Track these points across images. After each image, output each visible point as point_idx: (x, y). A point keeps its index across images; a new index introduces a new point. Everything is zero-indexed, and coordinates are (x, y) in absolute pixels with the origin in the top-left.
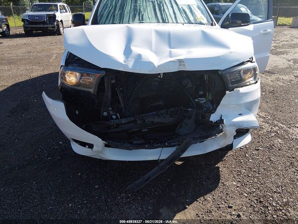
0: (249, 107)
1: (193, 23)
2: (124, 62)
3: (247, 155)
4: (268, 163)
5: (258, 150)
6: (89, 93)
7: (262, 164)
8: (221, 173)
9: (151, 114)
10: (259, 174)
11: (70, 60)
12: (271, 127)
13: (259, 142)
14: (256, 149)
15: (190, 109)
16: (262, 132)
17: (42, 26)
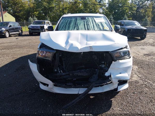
0: (125, 70)
1: (102, 30)
2: (65, 47)
3: (128, 95)
4: (138, 100)
5: (134, 93)
6: (49, 60)
7: (135, 100)
8: (113, 103)
9: (77, 71)
10: (132, 105)
11: (42, 46)
12: (143, 82)
13: (135, 89)
14: (133, 93)
15: (96, 70)
16: (138, 84)
17: (37, 31)
